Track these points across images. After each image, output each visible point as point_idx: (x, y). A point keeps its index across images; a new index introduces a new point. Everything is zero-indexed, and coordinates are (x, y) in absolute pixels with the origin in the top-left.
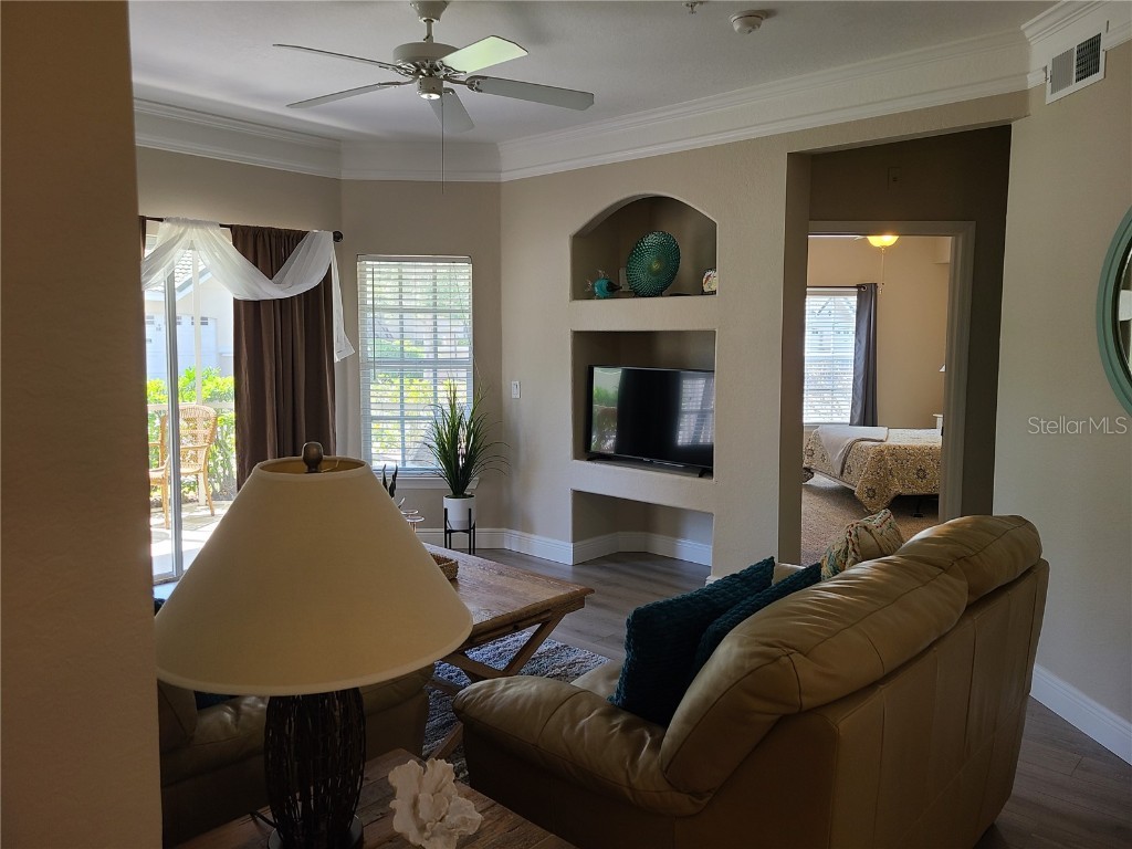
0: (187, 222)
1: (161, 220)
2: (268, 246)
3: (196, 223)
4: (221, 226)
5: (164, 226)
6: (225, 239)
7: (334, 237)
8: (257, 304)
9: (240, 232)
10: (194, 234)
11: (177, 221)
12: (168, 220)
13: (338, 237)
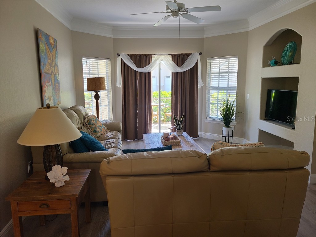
0: (161, 55)
1: (155, 55)
2: (180, 59)
3: (163, 55)
4: (169, 55)
5: (156, 56)
6: (170, 58)
7: (199, 54)
8: (177, 73)
9: (173, 56)
10: (162, 57)
11: (158, 55)
12: (156, 55)
13: (200, 54)
